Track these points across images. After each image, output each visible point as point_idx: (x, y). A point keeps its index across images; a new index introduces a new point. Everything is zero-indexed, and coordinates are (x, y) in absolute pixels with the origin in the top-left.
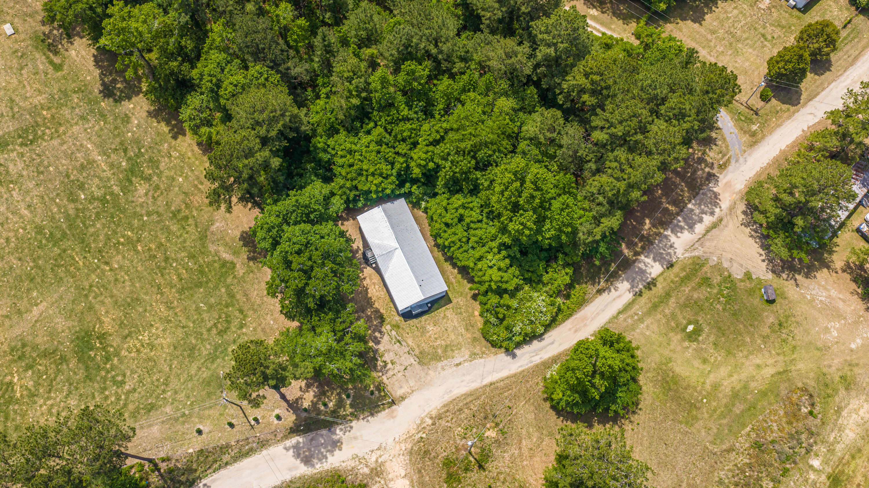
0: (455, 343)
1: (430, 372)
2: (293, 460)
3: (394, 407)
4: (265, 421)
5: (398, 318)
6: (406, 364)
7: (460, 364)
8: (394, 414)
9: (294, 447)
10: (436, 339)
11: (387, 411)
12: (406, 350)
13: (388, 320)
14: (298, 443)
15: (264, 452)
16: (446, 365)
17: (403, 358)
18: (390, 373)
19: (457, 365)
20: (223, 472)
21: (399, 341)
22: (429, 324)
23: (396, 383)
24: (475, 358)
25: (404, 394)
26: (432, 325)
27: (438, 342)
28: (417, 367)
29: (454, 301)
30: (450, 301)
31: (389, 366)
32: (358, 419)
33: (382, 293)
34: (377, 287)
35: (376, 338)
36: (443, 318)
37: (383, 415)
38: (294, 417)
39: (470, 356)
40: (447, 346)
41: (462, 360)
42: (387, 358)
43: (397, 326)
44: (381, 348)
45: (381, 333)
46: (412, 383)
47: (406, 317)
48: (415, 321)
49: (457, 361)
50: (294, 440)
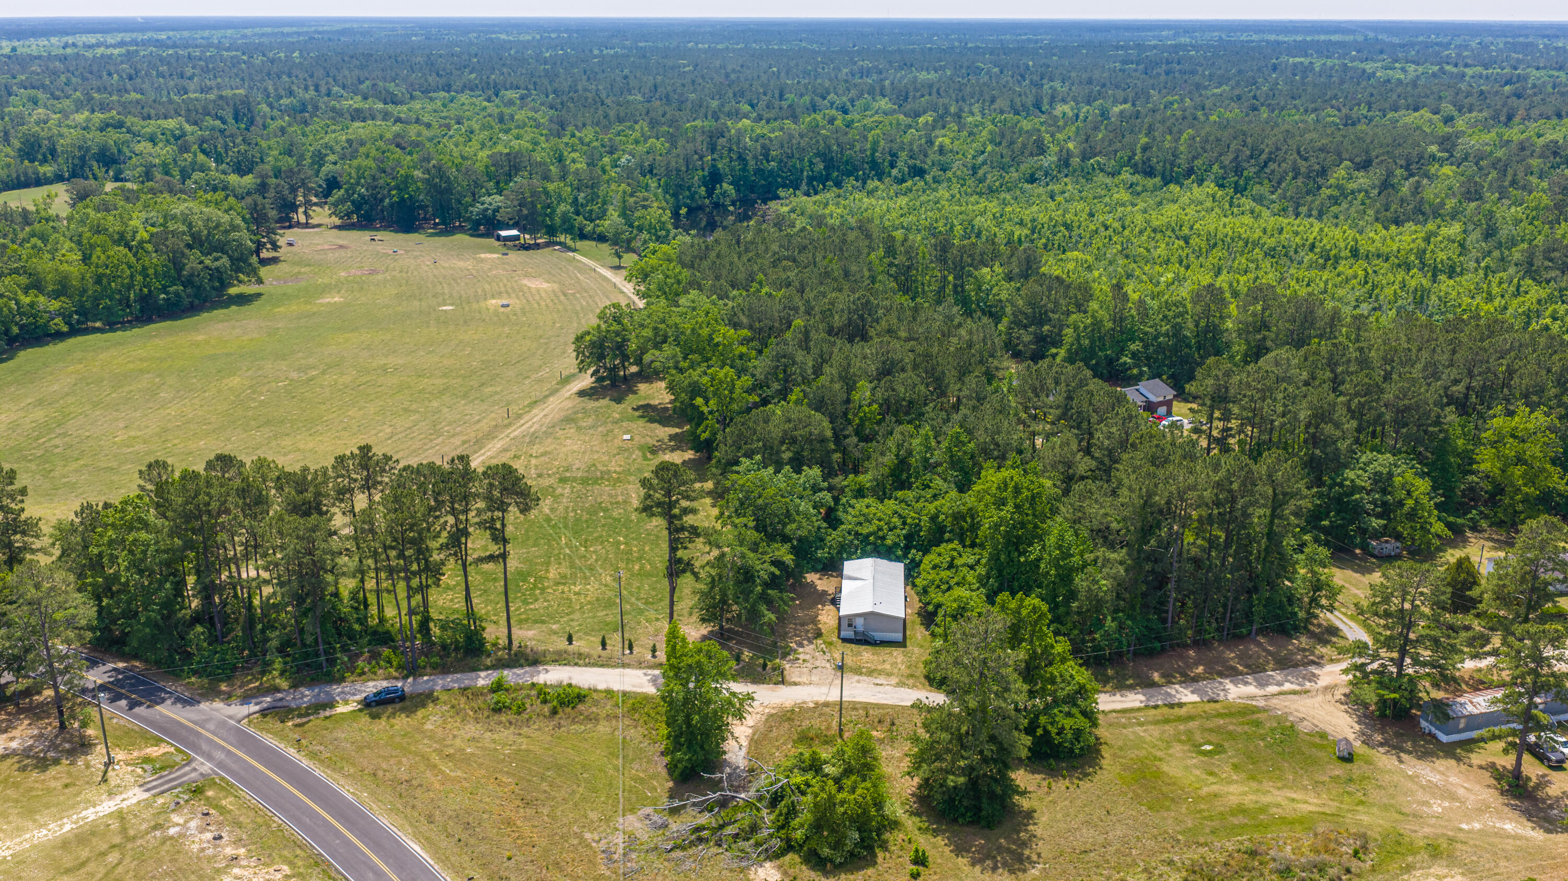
0: (887, 671)
1: (842, 679)
2: (645, 682)
3: (781, 686)
4: (638, 655)
5: (835, 638)
6: (819, 665)
7: (881, 685)
8: (777, 690)
9: (654, 676)
10: (867, 662)
11: (771, 685)
12: (828, 658)
13: (824, 637)
16: (864, 680)
17: (819, 661)
18: (797, 665)
19: (877, 684)
20: (568, 667)
21: (824, 652)
22: (868, 652)
23: (797, 673)
24: (902, 687)
25: (799, 682)
26: (870, 653)
27: (868, 665)
28: (830, 671)
29: (910, 647)
30: (905, 647)
31: (800, 662)
33: (832, 618)
34: (829, 615)
35: (802, 643)
36: (888, 654)
37: (764, 686)
39: (898, 684)
40: (875, 670)
41: (886, 683)
42: (801, 657)
43: (831, 644)
44: (801, 650)
45: (811, 642)
46: (814, 678)
47: (845, 640)
48: (853, 646)
49: (878, 681)
50: (657, 672)
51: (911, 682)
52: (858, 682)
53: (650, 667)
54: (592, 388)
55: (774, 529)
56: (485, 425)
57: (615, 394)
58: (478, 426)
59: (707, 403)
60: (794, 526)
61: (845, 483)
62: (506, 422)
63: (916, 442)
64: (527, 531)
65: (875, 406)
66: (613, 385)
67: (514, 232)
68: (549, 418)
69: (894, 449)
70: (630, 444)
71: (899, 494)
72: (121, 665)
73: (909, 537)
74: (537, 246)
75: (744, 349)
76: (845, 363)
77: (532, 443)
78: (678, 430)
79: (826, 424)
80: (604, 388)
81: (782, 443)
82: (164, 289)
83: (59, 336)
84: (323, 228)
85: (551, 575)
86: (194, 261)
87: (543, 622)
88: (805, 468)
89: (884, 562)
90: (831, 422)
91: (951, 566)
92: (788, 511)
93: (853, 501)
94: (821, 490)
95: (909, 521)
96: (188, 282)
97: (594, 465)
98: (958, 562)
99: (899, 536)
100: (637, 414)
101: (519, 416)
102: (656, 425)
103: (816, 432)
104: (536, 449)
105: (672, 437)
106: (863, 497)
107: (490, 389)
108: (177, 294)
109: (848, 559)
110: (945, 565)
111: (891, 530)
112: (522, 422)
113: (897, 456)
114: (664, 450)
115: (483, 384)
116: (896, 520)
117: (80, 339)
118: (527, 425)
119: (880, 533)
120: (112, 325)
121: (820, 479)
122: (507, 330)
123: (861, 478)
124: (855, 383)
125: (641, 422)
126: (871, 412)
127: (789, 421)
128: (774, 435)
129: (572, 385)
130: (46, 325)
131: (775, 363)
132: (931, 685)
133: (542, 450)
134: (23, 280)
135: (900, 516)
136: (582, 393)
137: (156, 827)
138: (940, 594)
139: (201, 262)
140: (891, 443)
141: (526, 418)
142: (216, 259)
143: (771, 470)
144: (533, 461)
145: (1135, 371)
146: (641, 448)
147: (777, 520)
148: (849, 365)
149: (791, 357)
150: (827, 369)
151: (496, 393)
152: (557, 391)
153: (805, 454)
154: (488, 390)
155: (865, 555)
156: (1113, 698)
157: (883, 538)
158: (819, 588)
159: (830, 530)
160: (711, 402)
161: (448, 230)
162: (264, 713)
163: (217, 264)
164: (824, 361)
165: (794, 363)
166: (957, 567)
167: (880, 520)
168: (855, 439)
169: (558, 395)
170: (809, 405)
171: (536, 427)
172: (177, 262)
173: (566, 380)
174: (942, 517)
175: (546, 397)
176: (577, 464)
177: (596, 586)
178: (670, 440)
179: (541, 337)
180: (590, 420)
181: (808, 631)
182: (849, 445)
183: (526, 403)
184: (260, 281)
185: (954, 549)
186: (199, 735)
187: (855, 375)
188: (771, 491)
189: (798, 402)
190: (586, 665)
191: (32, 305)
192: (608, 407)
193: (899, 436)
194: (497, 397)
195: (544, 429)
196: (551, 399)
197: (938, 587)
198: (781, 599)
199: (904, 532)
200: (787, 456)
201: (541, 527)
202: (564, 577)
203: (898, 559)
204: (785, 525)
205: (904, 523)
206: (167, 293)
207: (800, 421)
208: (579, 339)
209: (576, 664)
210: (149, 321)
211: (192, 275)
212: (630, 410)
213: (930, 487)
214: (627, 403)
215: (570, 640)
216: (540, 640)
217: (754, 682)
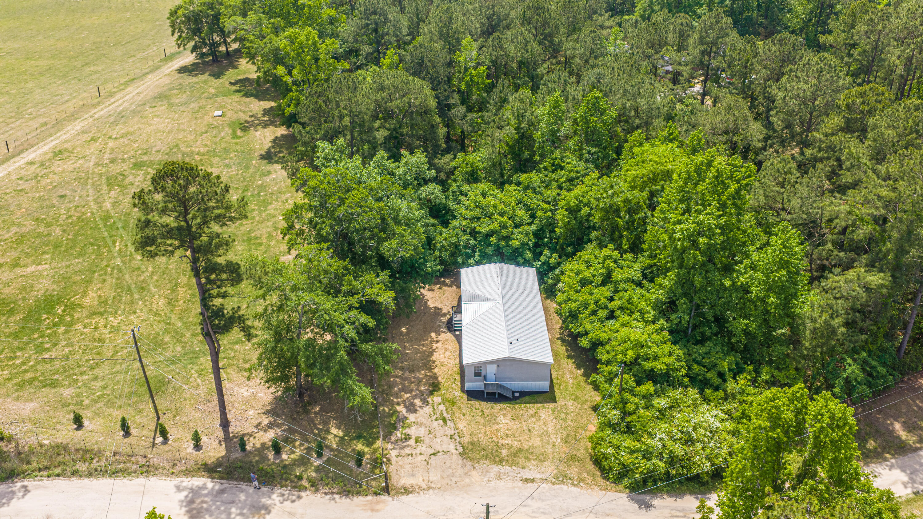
0: (537, 451)
1: (474, 473)
2: (176, 505)
3: (384, 497)
4: (175, 445)
5: (458, 393)
6: (439, 448)
7: (533, 481)
8: (378, 507)
9: (192, 490)
10: (507, 436)
11: (369, 498)
12: (450, 432)
13: (443, 391)
14: (204, 487)
15: (141, 480)
16: (507, 474)
17: (438, 440)
18: (407, 451)
19: (526, 481)
20: (61, 483)
21: (444, 420)
22: (504, 415)
23: (407, 467)
24: (563, 482)
25: (412, 486)
26: (509, 417)
27: (509, 441)
28: (456, 458)
29: (561, 402)
30: (554, 400)
31: (412, 442)
32: (317, 490)
33: (452, 362)
34: (448, 353)
35: (413, 405)
36: (532, 416)
37: (359, 500)
38: (224, 453)
39: (556, 477)
40: (520, 450)
41: (539, 476)
42: (413, 432)
43: (453, 402)
44: (412, 418)
45: (425, 402)
46: (434, 476)
47: (473, 395)
48: (484, 404)
49: (529, 475)
50: (197, 481)
51: (573, 471)
52: (499, 477)
53: (188, 473)
54: (194, 64)
55: (366, 248)
56: (70, 107)
57: (216, 70)
58: (64, 107)
59: (290, 73)
60: (394, 243)
61: (454, 164)
62: (96, 101)
63: (541, 111)
64: (75, 235)
65: (481, 69)
66: (215, 60)
68: (142, 95)
69: (513, 122)
70: (220, 120)
71: (523, 177)
73: (539, 234)
75: (333, 13)
76: (445, 17)
77: (116, 123)
78: (273, 104)
79: (428, 91)
80: (205, 63)
81: (375, 117)
85: (87, 301)
87: (53, 384)
88: (403, 152)
89: (511, 268)
90: (433, 89)
91: (607, 279)
92: (383, 219)
93: (466, 188)
94: (426, 182)
95: (539, 214)
97: (177, 146)
98: (617, 275)
99: (527, 234)
100: (234, 88)
101: (111, 95)
102: (252, 99)
103: (417, 103)
104: (120, 129)
105: (266, 112)
106: (477, 180)
107: (92, 68)
109: (464, 264)
110: (599, 279)
111: (516, 227)
112: (112, 100)
113: (517, 129)
114: (255, 126)
115: (87, 64)
116: (521, 213)
118: (117, 104)
119: (504, 233)
121: (426, 166)
122: (128, 15)
123: (472, 157)
124: (458, 41)
125: (237, 97)
126: (479, 76)
127: (382, 88)
128: (363, 108)
129: (175, 62)
131: (364, 22)
132: (606, 478)
133: (124, 131)
135: (527, 208)
136: (183, 70)
138: (598, 325)
140: (507, 113)
141: (118, 96)
143: (357, 160)
144: (111, 144)
146: (232, 125)
147: (368, 234)
148: (451, 18)
149: (383, 14)
150: (424, 28)
151: (96, 72)
152: (158, 68)
153: (405, 130)
154: (88, 70)
155: (486, 259)
157: (508, 238)
158: (431, 304)
159: (440, 228)
160: (295, 71)
164: (420, 20)
165: (386, 20)
166: (617, 283)
167: (502, 214)
168: (462, 109)
169: (158, 72)
170: (407, 70)
171: (126, 105)
173: (169, 58)
174: (585, 211)
175: (147, 74)
176: (159, 145)
177: (143, 316)
178: (264, 115)
179: (157, 20)
180: (185, 96)
181: (420, 381)
182: (455, 116)
183: (122, 81)
185: (609, 257)
187: (457, 32)
188: (357, 195)
189: (394, 66)
190: (90, 474)
192: (206, 82)
193: (517, 105)
194: (95, 77)
195: (133, 107)
196: (150, 76)
197: (594, 313)
198: (381, 353)
199: (533, 227)
200: (381, 135)
201: (97, 227)
202: (104, 302)
203: (527, 263)
204: (380, 241)
205: (533, 216)
207: (396, 88)
208: (174, 13)
209: (75, 473)
212: (227, 85)
213: (562, 168)
214: (225, 77)
215: (78, 421)
216: (36, 422)
217: (347, 492)
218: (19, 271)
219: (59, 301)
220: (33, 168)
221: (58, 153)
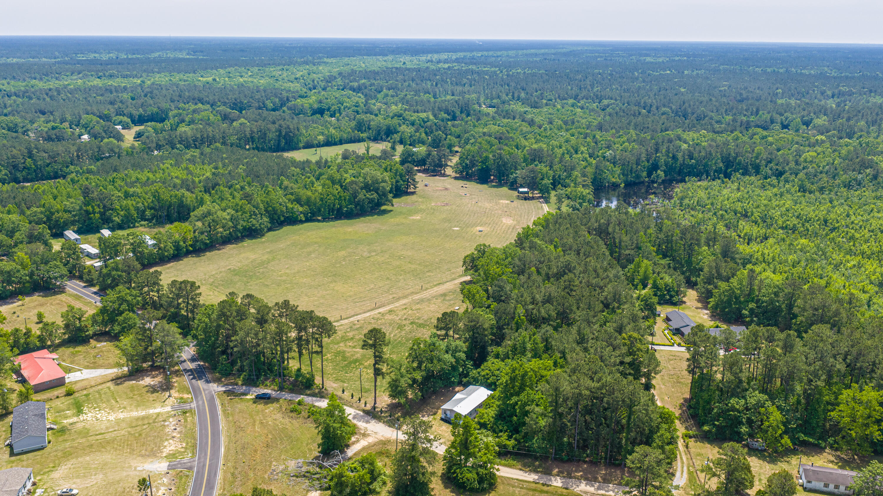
5: (439, 418)
13: (435, 416)
43: (435, 419)
45: (428, 416)
48: (443, 422)
50: (359, 412)
53: (359, 410)
56: (408, 292)
58: (405, 291)
62: (418, 291)
67: (526, 190)
68: (436, 293)
72: (202, 363)
74: (533, 198)
77: (418, 303)
82: (346, 207)
83: (301, 222)
84: (449, 178)
86: (362, 195)
87: (344, 382)
89: (485, 390)
96: (357, 204)
97: (431, 319)
101: (427, 289)
104: (418, 306)
108: (351, 209)
112: (425, 292)
117: (309, 224)
118: (425, 294)
120: (324, 220)
129: (462, 278)
130: (297, 217)
134: (293, 197)
137: (163, 421)
139: (365, 195)
141: (428, 291)
142: (372, 194)
144: (411, 312)
145: (748, 319)
151: (430, 276)
152: (454, 280)
154: (428, 274)
156: (525, 474)
161: (500, 185)
162: (225, 392)
163: (372, 197)
169: (453, 282)
171: (428, 295)
172: (355, 195)
176: (425, 317)
180: (452, 297)
181: (432, 411)
183: (436, 283)
184: (393, 205)
186: (201, 393)
191: (292, 208)
194: (428, 278)
195: (430, 297)
196: (447, 283)
206: (348, 208)
210: (340, 219)
211: (359, 201)
215: (343, 391)
216: (335, 389)
217: (389, 426)
218: (354, 350)
219: (359, 362)
220: (379, 315)
221: (390, 311)
